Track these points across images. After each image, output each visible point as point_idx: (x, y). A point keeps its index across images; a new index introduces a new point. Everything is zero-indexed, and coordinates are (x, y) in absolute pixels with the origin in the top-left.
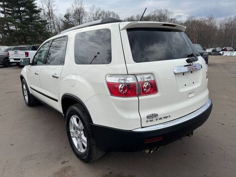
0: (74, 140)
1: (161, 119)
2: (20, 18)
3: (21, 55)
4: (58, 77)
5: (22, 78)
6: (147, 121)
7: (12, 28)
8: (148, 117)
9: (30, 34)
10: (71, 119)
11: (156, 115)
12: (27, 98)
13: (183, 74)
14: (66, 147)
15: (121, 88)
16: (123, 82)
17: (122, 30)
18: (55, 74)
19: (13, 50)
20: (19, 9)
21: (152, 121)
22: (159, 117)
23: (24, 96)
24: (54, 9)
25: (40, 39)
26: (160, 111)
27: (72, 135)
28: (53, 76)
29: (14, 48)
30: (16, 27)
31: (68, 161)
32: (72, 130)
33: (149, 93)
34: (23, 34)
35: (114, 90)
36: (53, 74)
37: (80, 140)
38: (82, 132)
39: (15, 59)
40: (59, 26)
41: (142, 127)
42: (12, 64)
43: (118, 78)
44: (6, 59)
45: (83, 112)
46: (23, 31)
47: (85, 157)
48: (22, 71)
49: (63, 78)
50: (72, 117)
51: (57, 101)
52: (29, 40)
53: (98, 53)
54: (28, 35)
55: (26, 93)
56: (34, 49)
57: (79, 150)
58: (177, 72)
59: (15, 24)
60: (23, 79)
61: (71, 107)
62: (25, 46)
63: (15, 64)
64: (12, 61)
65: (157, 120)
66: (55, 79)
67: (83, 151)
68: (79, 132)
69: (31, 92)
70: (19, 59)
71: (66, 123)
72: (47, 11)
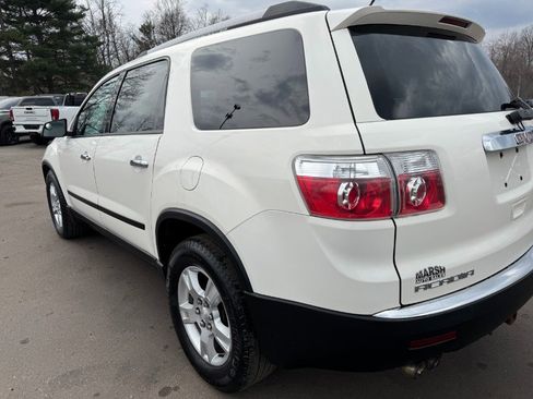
0: (191, 330)
1: (451, 280)
2: (37, 32)
3: (42, 115)
4: (146, 166)
5: (46, 168)
6: (417, 289)
7: (21, 55)
8: (419, 277)
9: (60, 69)
10: (183, 275)
11: (441, 270)
12: (59, 217)
13: (501, 155)
14: (166, 347)
15: (344, 194)
16: (346, 175)
17: (338, 28)
18: (138, 157)
19: (21, 105)
20: (35, 12)
21: (429, 286)
22: (448, 275)
23: (53, 214)
24: (114, 12)
25: (83, 81)
26: (451, 259)
27: (184, 318)
28: (132, 163)
29: (25, 101)
30: (28, 54)
31: (176, 389)
32: (184, 305)
33: (422, 208)
34: (45, 69)
35: (320, 199)
36: (133, 158)
37: (209, 332)
38: (216, 312)
39: (26, 127)
40: (127, 52)
41: (402, 307)
42: (21, 139)
43: (334, 166)
44: (7, 127)
45: (220, 259)
46: (45, 62)
47: (226, 379)
48: (47, 153)
49: (161, 168)
50: (187, 269)
51: (142, 226)
52: (60, 83)
53: (236, 107)
54: (57, 72)
55: (56, 206)
56: (71, 102)
57: (206, 357)
58: (492, 149)
59: (24, 46)
60: (50, 173)
61: (182, 244)
62: (51, 96)
63: (28, 138)
64: (20, 129)
65: (441, 283)
66: (137, 170)
67: (217, 361)
68: (205, 310)
69: (69, 204)
70: (37, 127)
71: (168, 285)
72: (98, 16)
